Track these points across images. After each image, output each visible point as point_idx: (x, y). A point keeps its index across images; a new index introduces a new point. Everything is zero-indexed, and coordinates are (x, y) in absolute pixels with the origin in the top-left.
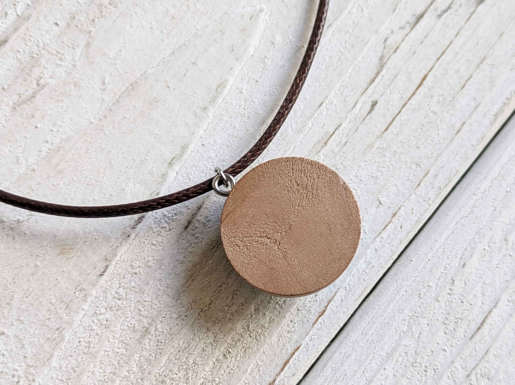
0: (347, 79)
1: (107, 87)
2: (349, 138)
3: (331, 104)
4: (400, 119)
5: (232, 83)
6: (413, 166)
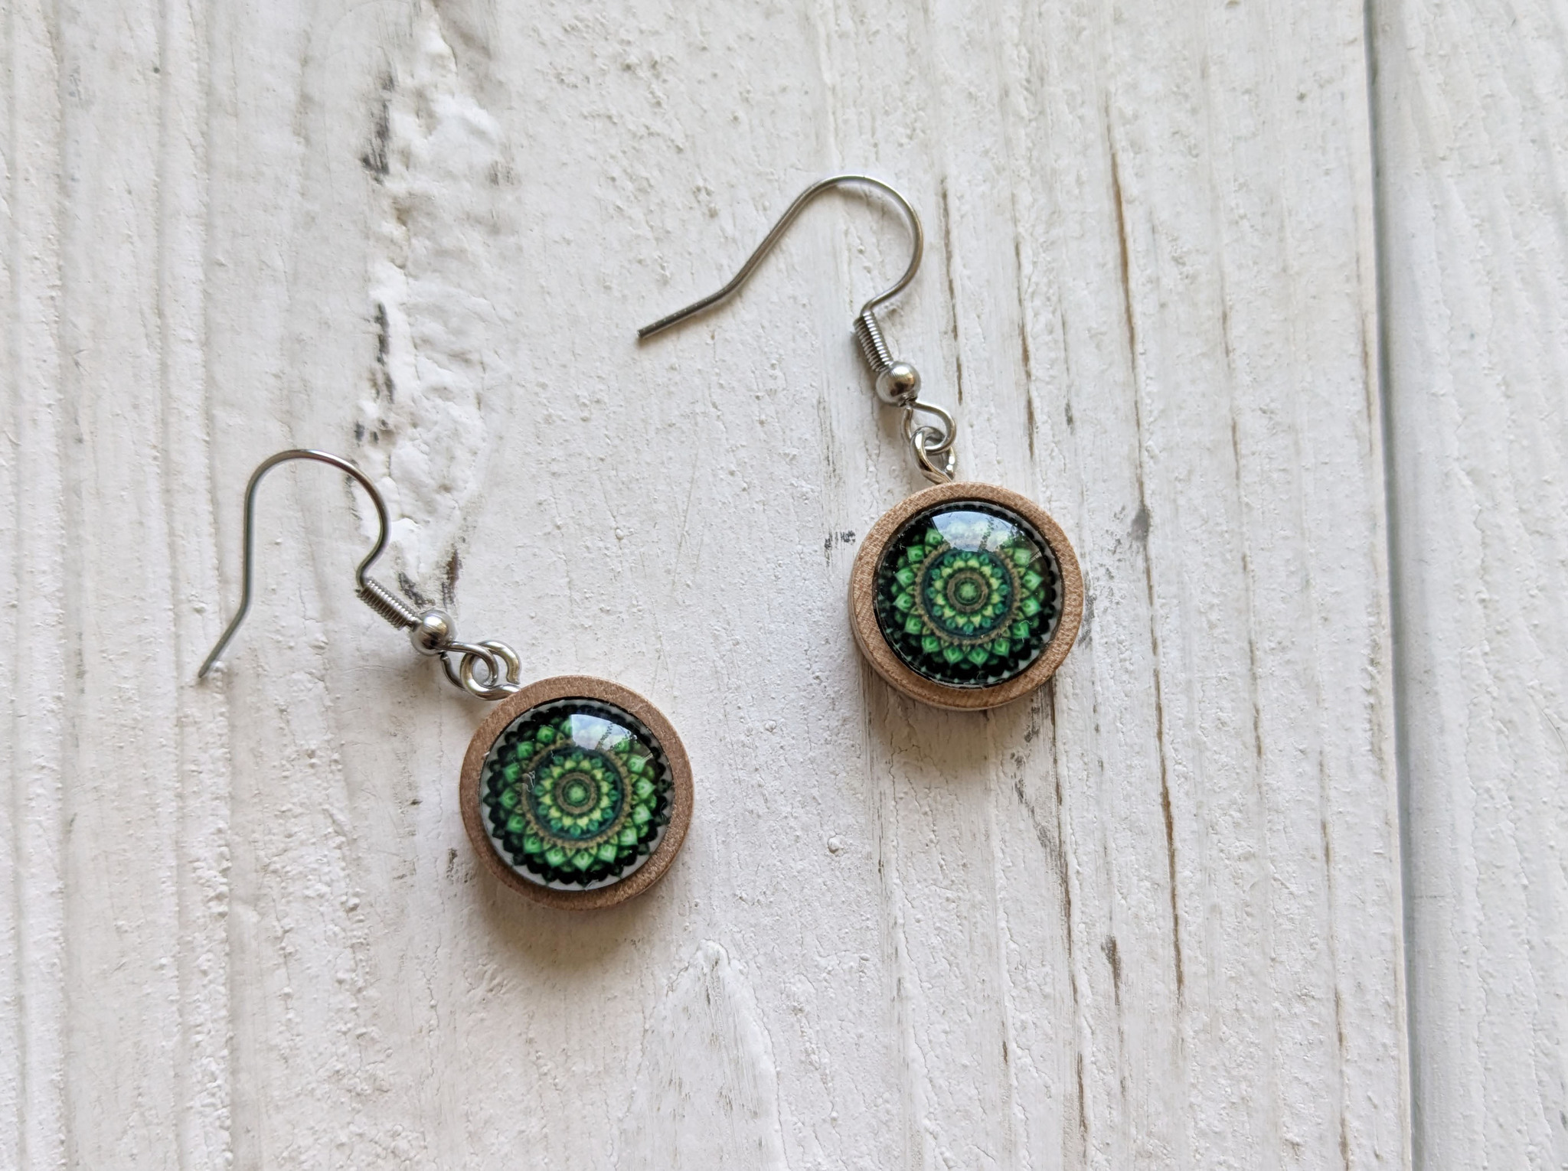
0: (1013, 946)
2: (1121, 1069)
3: (1024, 1028)
4: (1190, 932)
6: (1298, 1008)
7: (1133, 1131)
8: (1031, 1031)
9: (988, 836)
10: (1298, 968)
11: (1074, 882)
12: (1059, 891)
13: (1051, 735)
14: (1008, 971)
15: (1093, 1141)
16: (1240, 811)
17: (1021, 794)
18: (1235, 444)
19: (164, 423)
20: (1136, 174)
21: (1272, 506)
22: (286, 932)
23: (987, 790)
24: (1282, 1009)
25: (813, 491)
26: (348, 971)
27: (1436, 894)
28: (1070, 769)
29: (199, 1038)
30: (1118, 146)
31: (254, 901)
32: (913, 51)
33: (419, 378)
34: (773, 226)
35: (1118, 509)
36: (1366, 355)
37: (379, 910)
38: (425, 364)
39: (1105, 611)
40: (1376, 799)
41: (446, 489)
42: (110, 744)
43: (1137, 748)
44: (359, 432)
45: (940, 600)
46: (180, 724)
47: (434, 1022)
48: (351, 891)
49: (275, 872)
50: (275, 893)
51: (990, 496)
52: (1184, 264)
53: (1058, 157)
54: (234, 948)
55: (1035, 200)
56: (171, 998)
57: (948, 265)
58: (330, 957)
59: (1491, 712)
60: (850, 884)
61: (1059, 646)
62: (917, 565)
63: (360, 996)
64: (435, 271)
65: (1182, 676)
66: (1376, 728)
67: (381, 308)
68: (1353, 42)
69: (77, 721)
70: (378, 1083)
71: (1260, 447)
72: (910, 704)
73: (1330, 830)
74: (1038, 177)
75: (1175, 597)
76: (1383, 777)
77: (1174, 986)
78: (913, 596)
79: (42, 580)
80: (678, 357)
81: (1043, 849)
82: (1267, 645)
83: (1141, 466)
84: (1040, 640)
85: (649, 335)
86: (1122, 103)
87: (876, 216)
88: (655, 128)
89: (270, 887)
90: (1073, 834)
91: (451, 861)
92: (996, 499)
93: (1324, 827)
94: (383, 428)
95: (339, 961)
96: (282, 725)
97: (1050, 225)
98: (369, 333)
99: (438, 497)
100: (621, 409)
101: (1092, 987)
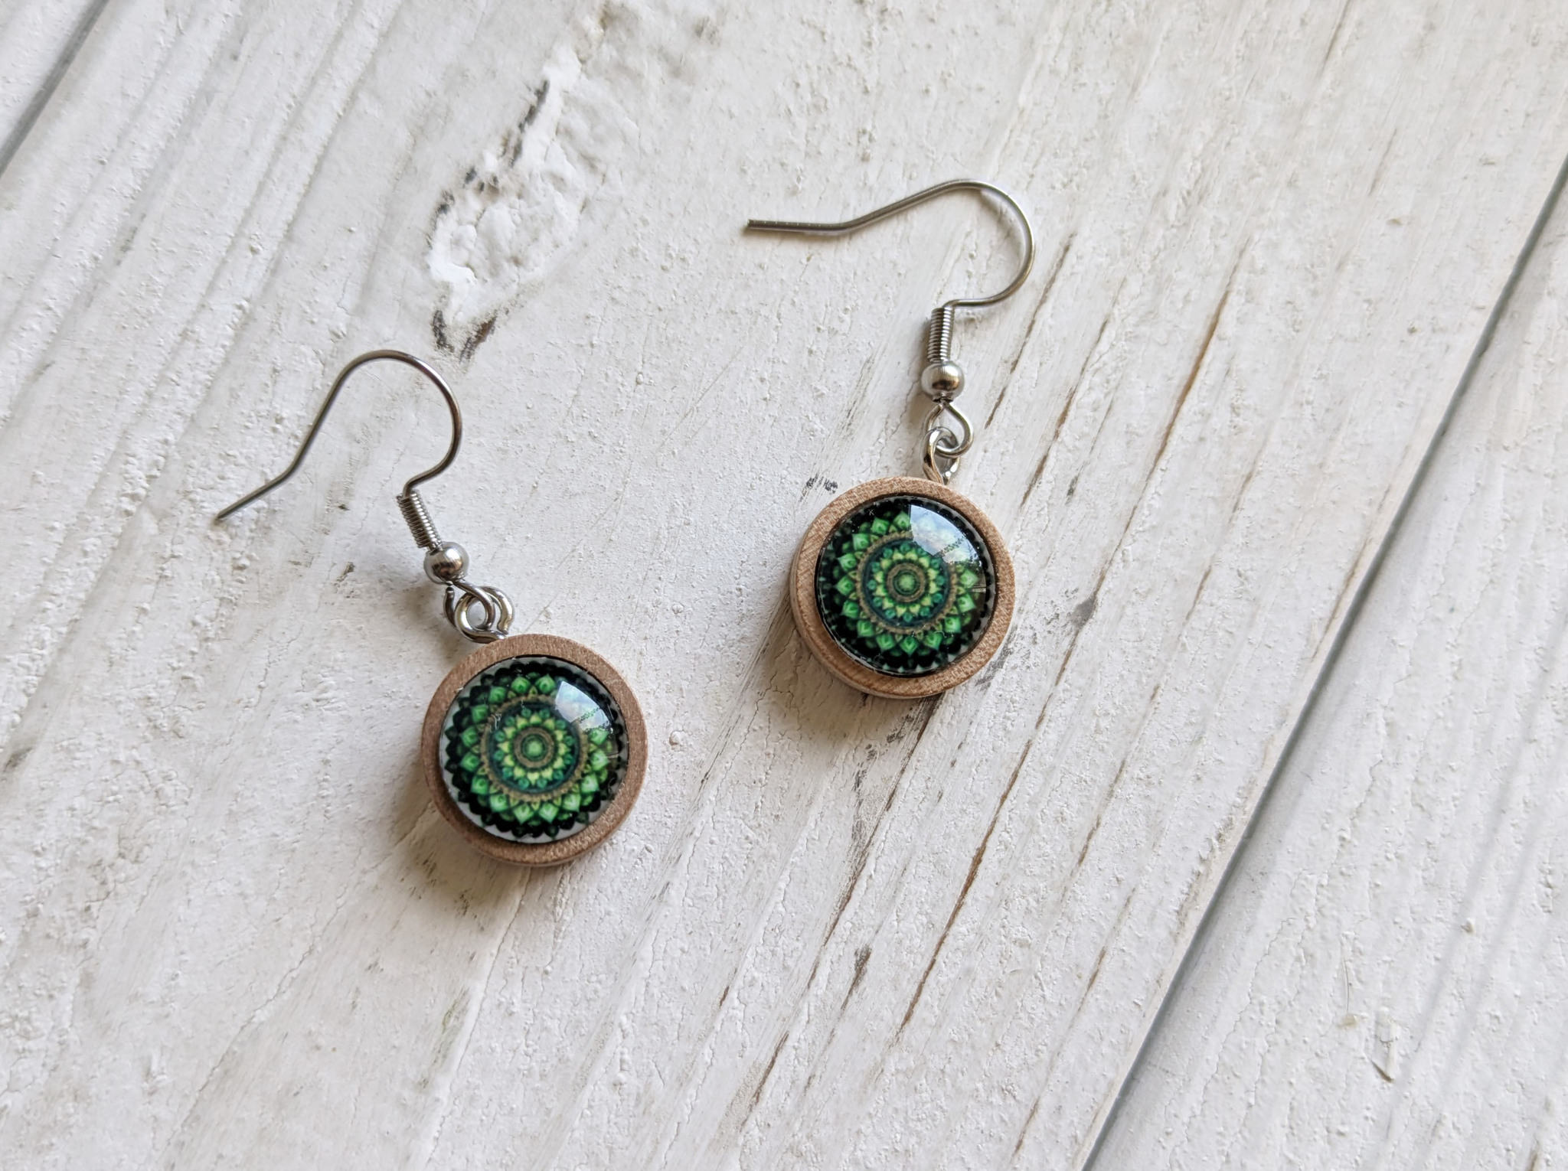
0: (781, 908)
1: (159, 1082)
2: (815, 1067)
3: (751, 985)
4: (938, 982)
5: (481, 995)
6: (996, 1099)
7: (797, 1126)
8: (756, 991)
9: (810, 803)
10: (1015, 1064)
11: (862, 883)
12: (845, 884)
13: (911, 747)
14: (765, 928)
15: (757, 1116)
16: (1038, 901)
17: (858, 783)
18: (1201, 588)
19: (314, 81)
20: (1238, 319)
21: (1204, 658)
22: (173, 557)
23: (831, 764)
24: (983, 1094)
25: (822, 431)
26: (206, 618)
27: (1169, 1069)
28: (912, 785)
29: (49, 605)
30: (1235, 287)
31: (161, 516)
32: (1106, 116)
33: (545, 159)
34: (909, 195)
35: (1072, 588)
36: (1352, 574)
37: (262, 581)
38: (556, 149)
39: (1014, 668)
40: (1160, 956)
41: (517, 262)
42: (116, 318)
43: (978, 799)
44: (470, 176)
45: (879, 577)
46: (184, 335)
47: (254, 701)
48: (247, 552)
49: (192, 501)
50: (183, 519)
51: (969, 513)
52: (1238, 415)
53: (1180, 268)
54: (123, 546)
55: (1141, 294)
56: (45, 559)
57: (1038, 308)
58: (197, 598)
59: (1300, 938)
60: (671, 779)
61: (959, 671)
62: (876, 537)
63: (205, 644)
64: (607, 79)
65: (1049, 759)
66: (1192, 895)
67: (546, 85)
68: (1480, 309)
69: (100, 285)
70: (178, 726)
71: (1220, 603)
72: (806, 655)
73: (1106, 960)
74: (1154, 276)
75: (1080, 688)
76: (1176, 941)
77: (900, 1020)
78: (858, 561)
79: (138, 154)
80: (770, 259)
81: (851, 841)
82: (1137, 772)
83: (1110, 563)
84: (945, 657)
85: (757, 228)
86: (1257, 254)
87: (1001, 234)
88: (856, 62)
89: (181, 512)
90: (884, 842)
91: (345, 573)
92: (973, 519)
93: (1102, 955)
94: (492, 184)
95: (203, 606)
96: (269, 383)
97: (1142, 320)
98: (525, 99)
99: (506, 265)
100: (698, 276)
101: (829, 982)
